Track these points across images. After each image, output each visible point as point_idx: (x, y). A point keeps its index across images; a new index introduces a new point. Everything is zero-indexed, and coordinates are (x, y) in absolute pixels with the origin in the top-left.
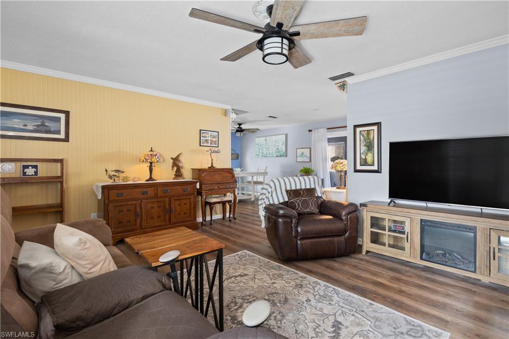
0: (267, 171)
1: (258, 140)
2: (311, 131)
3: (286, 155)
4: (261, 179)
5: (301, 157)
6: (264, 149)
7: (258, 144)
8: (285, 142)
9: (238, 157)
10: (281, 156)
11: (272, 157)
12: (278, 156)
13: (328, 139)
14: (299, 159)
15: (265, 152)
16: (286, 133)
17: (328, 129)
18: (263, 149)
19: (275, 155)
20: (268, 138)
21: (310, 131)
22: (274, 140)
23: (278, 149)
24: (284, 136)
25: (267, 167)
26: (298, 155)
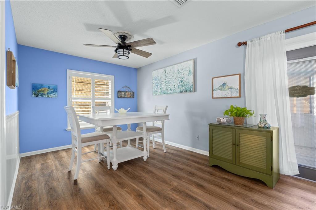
0: (167, 113)
1: (155, 74)
2: (245, 43)
3: (194, 89)
4: (159, 124)
5: (221, 89)
6: (163, 84)
7: (155, 79)
8: (192, 71)
9: (133, 95)
10: (186, 91)
11: (174, 93)
12: (181, 92)
13: (288, 53)
14: (217, 94)
15: (164, 88)
16: (194, 57)
17: (287, 31)
18: (161, 85)
19: (178, 90)
20: (168, 70)
21: (240, 44)
22: (176, 71)
23: (182, 82)
24: (191, 63)
25: (167, 107)
26: (214, 89)
